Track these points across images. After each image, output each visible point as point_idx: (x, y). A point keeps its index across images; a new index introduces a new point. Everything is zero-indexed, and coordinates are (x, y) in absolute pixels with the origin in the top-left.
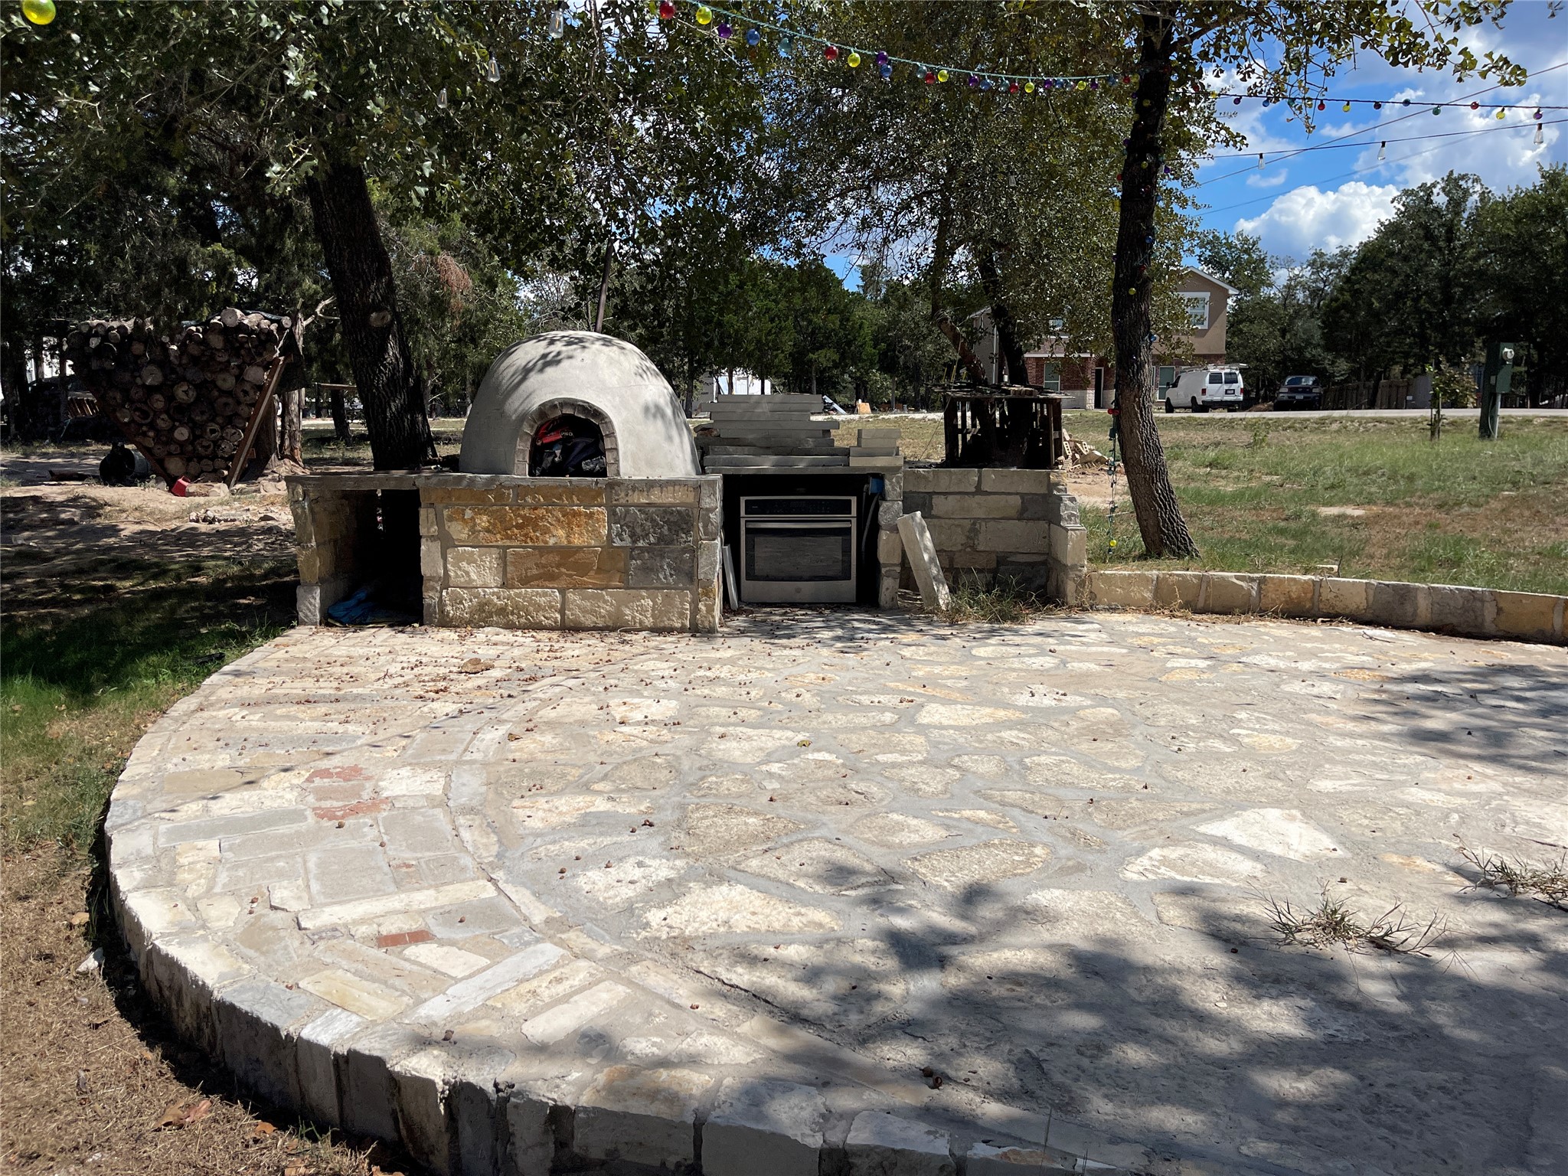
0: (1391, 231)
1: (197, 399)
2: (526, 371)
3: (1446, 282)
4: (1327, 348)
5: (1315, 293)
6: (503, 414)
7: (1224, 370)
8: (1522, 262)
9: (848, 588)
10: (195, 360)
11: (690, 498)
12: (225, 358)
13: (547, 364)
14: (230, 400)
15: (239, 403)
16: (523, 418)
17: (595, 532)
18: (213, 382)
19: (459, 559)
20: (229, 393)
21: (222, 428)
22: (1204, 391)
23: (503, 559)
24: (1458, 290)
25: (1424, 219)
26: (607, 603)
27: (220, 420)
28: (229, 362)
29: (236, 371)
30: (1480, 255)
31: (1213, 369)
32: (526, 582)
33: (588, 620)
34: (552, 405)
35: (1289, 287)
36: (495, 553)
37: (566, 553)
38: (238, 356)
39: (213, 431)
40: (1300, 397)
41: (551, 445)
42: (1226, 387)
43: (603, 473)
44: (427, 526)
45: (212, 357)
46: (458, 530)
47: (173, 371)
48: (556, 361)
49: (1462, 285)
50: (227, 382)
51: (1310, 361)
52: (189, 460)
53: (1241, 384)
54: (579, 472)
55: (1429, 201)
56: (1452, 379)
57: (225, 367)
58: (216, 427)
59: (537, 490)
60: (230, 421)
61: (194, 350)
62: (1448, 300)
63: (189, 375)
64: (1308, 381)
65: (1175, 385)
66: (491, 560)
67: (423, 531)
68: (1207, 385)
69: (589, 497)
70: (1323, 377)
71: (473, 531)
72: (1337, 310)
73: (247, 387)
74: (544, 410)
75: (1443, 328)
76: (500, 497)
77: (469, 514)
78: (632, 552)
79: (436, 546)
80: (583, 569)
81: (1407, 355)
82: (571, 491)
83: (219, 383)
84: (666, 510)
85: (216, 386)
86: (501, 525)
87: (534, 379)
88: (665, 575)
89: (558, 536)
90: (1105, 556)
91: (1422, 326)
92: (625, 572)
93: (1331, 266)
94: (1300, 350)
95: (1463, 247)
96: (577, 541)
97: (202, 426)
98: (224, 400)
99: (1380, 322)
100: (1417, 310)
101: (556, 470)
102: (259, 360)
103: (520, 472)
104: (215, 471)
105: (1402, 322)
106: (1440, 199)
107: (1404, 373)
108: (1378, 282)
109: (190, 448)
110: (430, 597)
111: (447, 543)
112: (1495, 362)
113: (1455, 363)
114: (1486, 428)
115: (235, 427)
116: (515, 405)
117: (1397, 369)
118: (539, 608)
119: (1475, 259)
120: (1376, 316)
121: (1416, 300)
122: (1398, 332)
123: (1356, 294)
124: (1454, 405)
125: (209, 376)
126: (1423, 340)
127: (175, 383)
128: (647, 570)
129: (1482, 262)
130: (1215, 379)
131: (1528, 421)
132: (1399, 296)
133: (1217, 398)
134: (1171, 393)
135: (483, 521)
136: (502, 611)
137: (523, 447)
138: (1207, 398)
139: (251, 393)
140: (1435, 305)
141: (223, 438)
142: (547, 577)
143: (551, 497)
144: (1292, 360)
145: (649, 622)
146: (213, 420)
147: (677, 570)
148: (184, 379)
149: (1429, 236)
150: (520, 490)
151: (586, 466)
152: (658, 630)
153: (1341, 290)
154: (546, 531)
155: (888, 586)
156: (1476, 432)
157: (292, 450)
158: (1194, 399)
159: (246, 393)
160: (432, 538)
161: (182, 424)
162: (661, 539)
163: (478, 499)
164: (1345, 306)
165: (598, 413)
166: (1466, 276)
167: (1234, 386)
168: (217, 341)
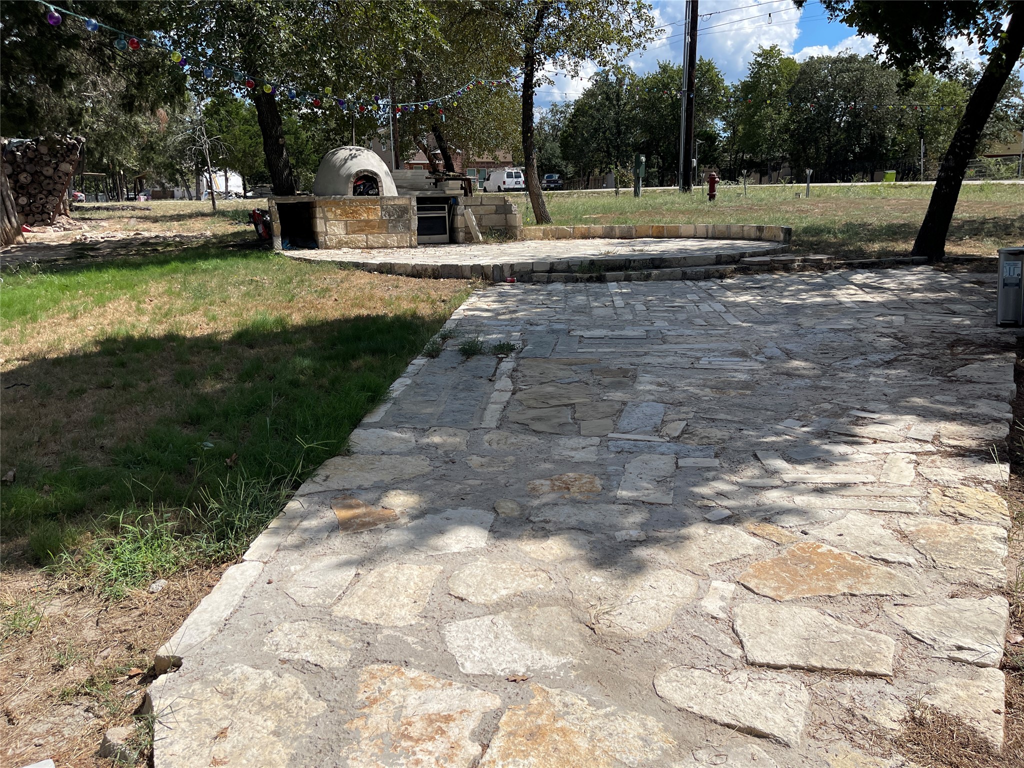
0: (589, 94)
1: (32, 182)
2: (346, 160)
3: (618, 124)
4: (564, 159)
5: (554, 127)
6: (339, 175)
7: (514, 170)
8: (652, 113)
9: (446, 237)
10: (31, 160)
11: (408, 202)
12: (48, 159)
13: (352, 158)
14: (51, 182)
15: (56, 183)
16: (349, 176)
17: (377, 214)
18: (41, 172)
19: (331, 225)
20: (50, 178)
21: (47, 197)
22: (504, 183)
23: (346, 225)
24: (623, 128)
25: (605, 89)
26: (382, 239)
27: (44, 192)
28: (50, 161)
29: (55, 166)
30: (633, 108)
31: (508, 170)
32: (354, 232)
33: (376, 245)
34: (361, 171)
35: (541, 123)
36: (343, 223)
37: (367, 222)
38: (55, 156)
39: (41, 199)
40: (552, 186)
41: (359, 185)
42: (515, 180)
43: (378, 194)
44: (319, 213)
45: (41, 159)
46: (330, 215)
47: (19, 166)
48: (355, 156)
49: (625, 125)
50: (48, 171)
51: (555, 166)
52: (27, 215)
53: (523, 178)
54: (369, 195)
55: (607, 79)
56: (623, 175)
57: (48, 164)
58: (43, 196)
59: (357, 201)
60: (50, 193)
61: (30, 154)
62: (619, 132)
63: (28, 168)
64: (556, 177)
65: (488, 180)
66: (342, 225)
67: (318, 216)
68: (506, 179)
69: (374, 203)
70: (562, 175)
71: (335, 215)
72: (566, 138)
73: (61, 174)
74: (357, 173)
75: (617, 148)
76: (344, 203)
77: (334, 209)
78: (389, 221)
79: (322, 221)
80: (373, 227)
81: (601, 163)
82: (368, 201)
83: (45, 172)
84: (400, 206)
85: (43, 174)
86: (345, 213)
87: (349, 163)
88: (400, 228)
89: (364, 216)
90: (526, 224)
91: (608, 147)
92: (387, 228)
93: (561, 112)
94: (549, 160)
95: (625, 104)
96: (371, 218)
97: (35, 196)
98: (47, 181)
99: (588, 144)
100: (606, 139)
101: (361, 194)
102: (68, 159)
103: (350, 195)
104: (43, 220)
105: (599, 145)
106: (612, 78)
107: (600, 172)
108: (586, 123)
109: (28, 208)
110: (321, 239)
111: (326, 220)
112: (638, 163)
113: (625, 167)
114: (636, 194)
115: (53, 196)
116: (343, 171)
117: (597, 171)
118: (359, 241)
119: (631, 111)
120: (586, 141)
121: (604, 133)
122: (598, 150)
123: (575, 128)
124: (625, 187)
125: (38, 169)
126: (609, 155)
127: (19, 173)
128: (395, 227)
129: (634, 112)
130: (510, 175)
131: (655, 191)
132: (596, 130)
133: (511, 187)
134: (486, 184)
135: (339, 212)
136: (346, 243)
137: (351, 186)
138: (506, 186)
139: (63, 177)
140: (613, 135)
141: (47, 202)
142: (361, 231)
143: (361, 202)
144: (546, 165)
145: (396, 245)
146: (41, 193)
147: (404, 226)
148: (25, 171)
149: (608, 98)
150: (351, 201)
151: (371, 192)
152: (398, 247)
153: (568, 126)
154: (360, 215)
155: (461, 235)
156: (633, 195)
157: (65, 210)
158: (499, 187)
159: (60, 177)
160: (321, 218)
161: (23, 195)
162: (398, 217)
163: (337, 204)
164: (570, 135)
165: (376, 174)
166: (626, 120)
167: (519, 180)
168: (44, 150)
